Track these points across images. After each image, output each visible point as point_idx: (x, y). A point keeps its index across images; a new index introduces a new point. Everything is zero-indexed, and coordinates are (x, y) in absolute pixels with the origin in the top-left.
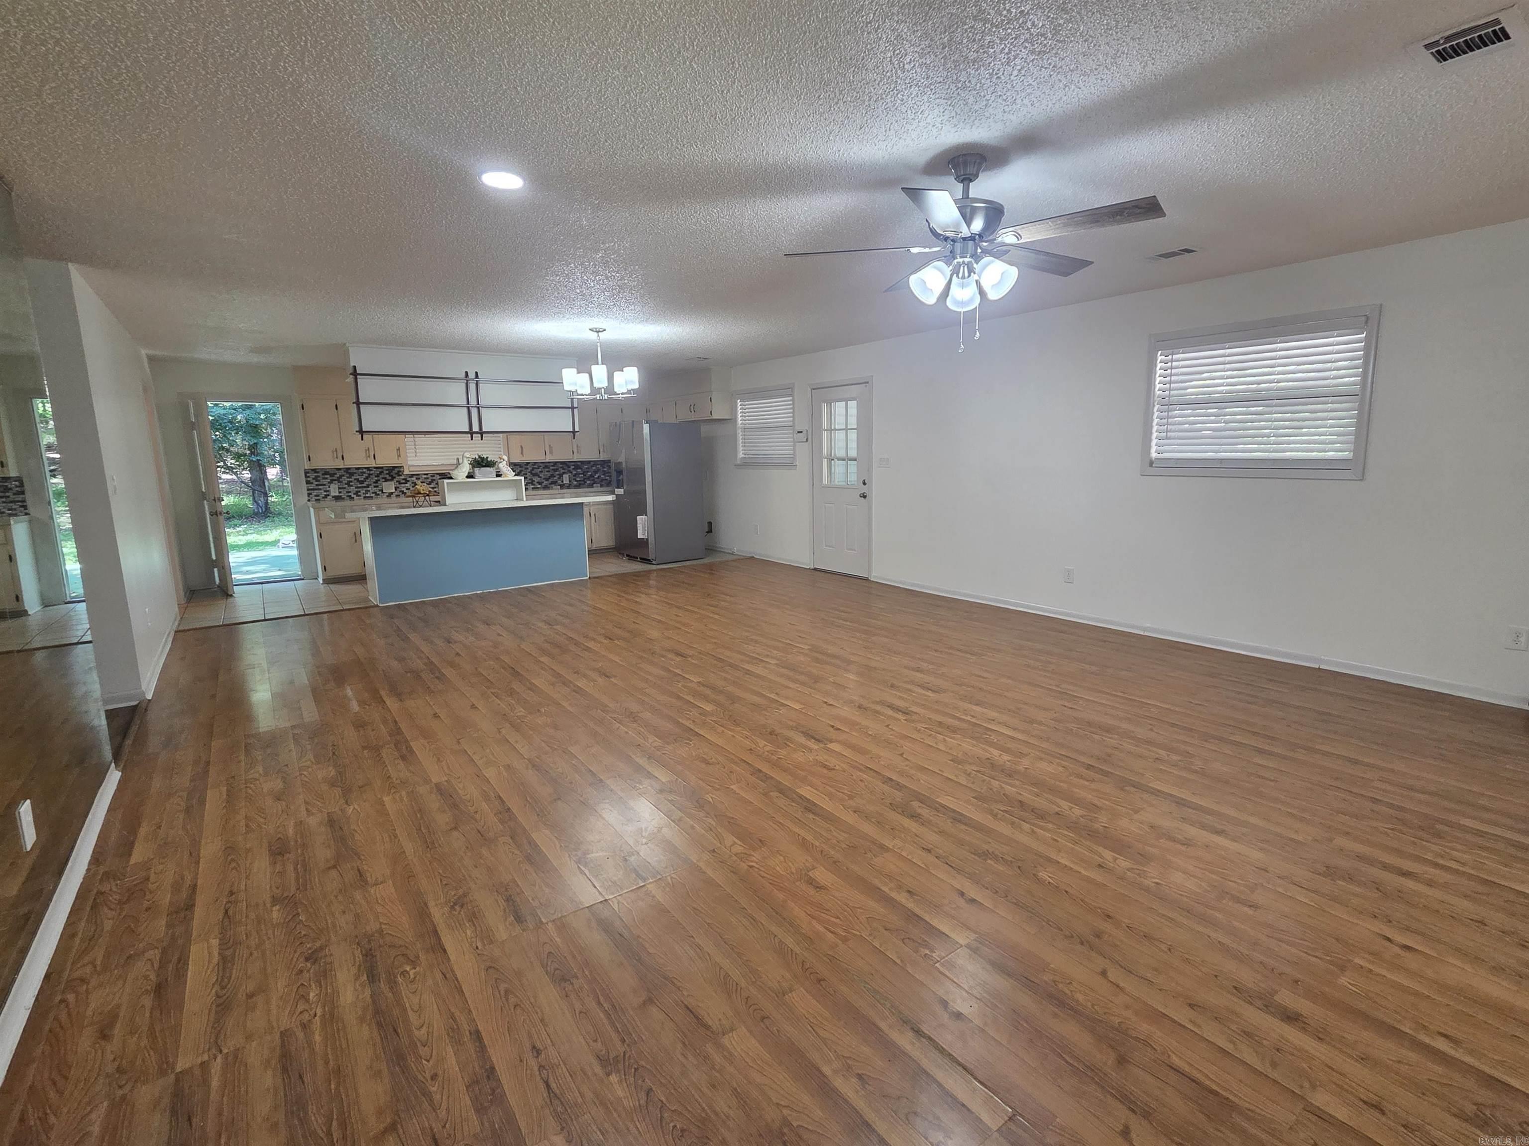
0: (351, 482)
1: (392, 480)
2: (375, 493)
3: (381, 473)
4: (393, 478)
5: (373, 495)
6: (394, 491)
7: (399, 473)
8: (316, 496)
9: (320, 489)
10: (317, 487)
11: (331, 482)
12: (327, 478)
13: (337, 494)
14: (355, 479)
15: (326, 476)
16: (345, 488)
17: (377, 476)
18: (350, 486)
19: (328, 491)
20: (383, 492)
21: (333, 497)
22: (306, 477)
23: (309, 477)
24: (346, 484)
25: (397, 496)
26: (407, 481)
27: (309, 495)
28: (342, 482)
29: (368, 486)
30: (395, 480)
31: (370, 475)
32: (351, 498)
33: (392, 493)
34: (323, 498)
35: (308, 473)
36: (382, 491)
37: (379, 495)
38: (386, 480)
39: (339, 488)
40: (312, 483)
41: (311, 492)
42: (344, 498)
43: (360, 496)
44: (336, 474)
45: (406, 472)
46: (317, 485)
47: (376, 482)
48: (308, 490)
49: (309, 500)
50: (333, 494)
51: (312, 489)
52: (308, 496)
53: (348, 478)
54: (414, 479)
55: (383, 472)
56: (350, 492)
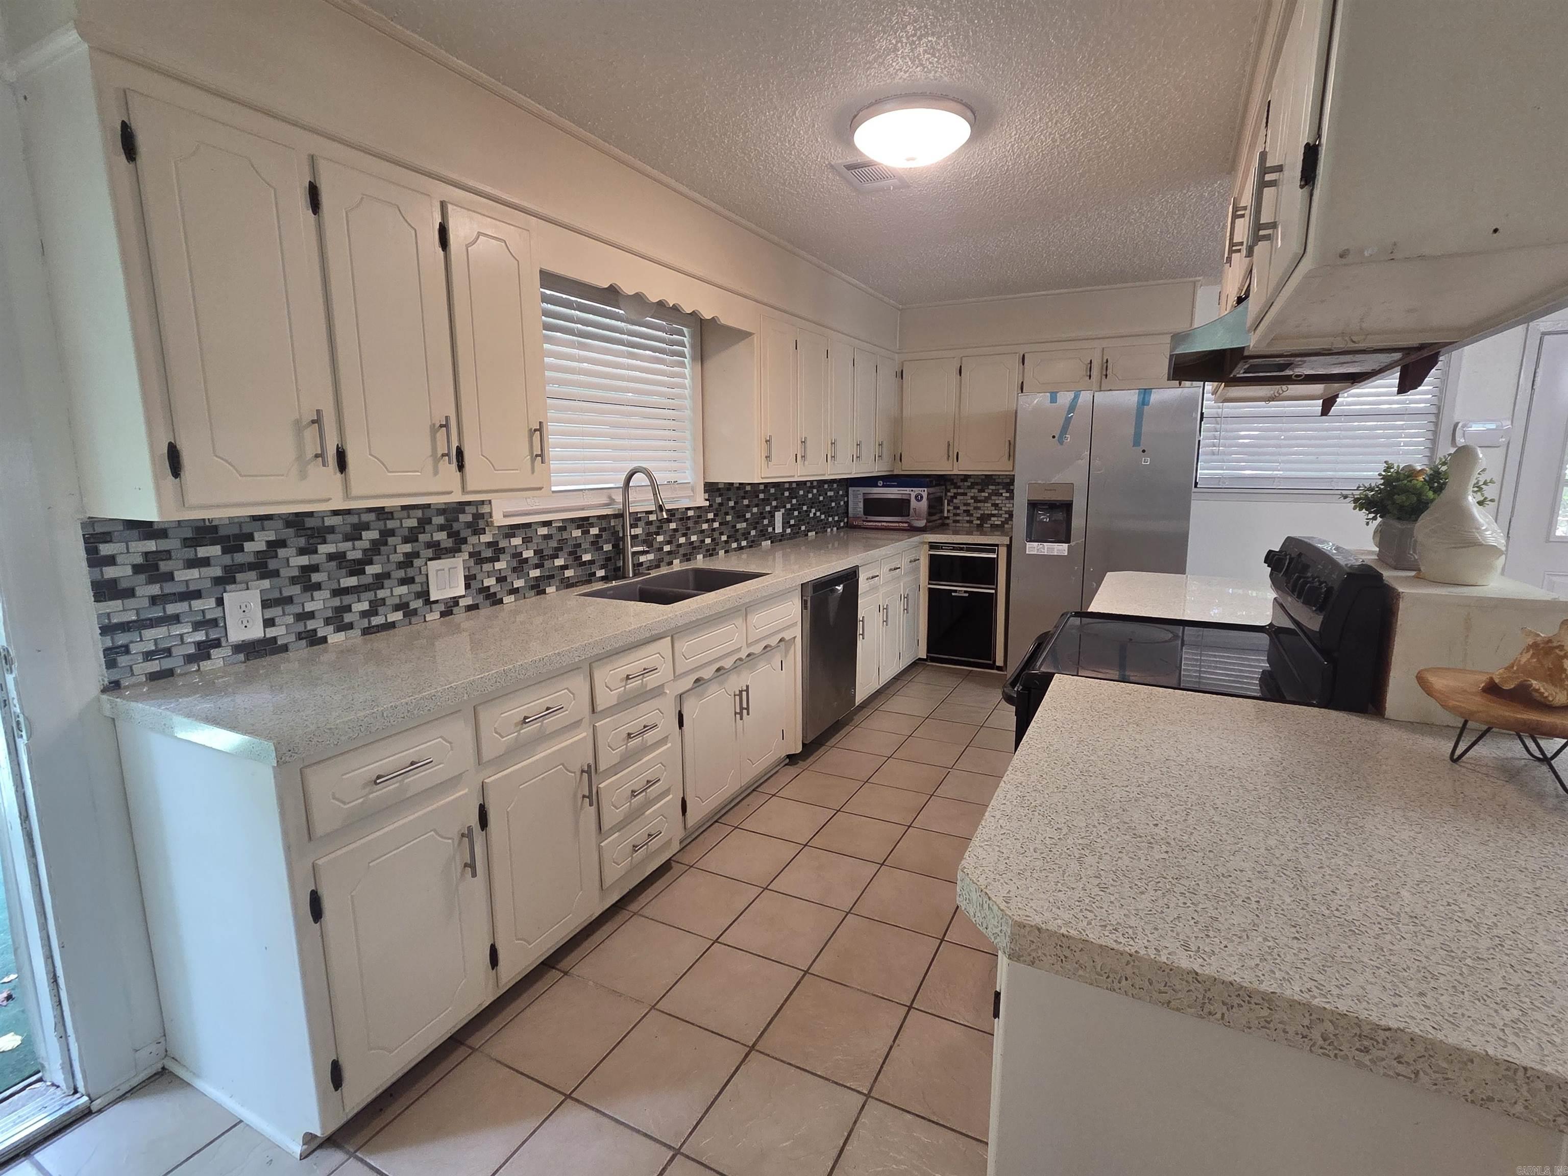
0: (315, 568)
1: (454, 551)
2: (402, 606)
3: (424, 523)
4: (459, 542)
5: (398, 616)
6: (461, 591)
7: (479, 522)
8: (148, 656)
9: (176, 619)
10: (157, 613)
11: (227, 579)
12: (205, 562)
13: (256, 632)
14: (331, 557)
15: (203, 552)
16: (290, 600)
17: (411, 537)
18: (312, 588)
19: (214, 623)
20: (428, 602)
21: (239, 648)
22: (95, 560)
23: (111, 560)
24: (294, 581)
25: (469, 608)
26: (497, 551)
27: (111, 657)
28: (276, 574)
29: (380, 580)
30: (467, 548)
31: (387, 533)
32: (314, 640)
33: (455, 601)
34: (190, 659)
35: (106, 537)
36: (424, 595)
37: (415, 612)
38: (439, 552)
39: (266, 604)
40: (130, 593)
41: (122, 639)
42: (285, 648)
43: (350, 626)
44: (250, 537)
45: (499, 520)
46: (154, 600)
47: (408, 560)
48: (107, 630)
49: (114, 687)
50: (236, 634)
51: (125, 627)
52: (111, 664)
53: (302, 552)
54: (517, 541)
55: (429, 521)
56: (311, 615)
